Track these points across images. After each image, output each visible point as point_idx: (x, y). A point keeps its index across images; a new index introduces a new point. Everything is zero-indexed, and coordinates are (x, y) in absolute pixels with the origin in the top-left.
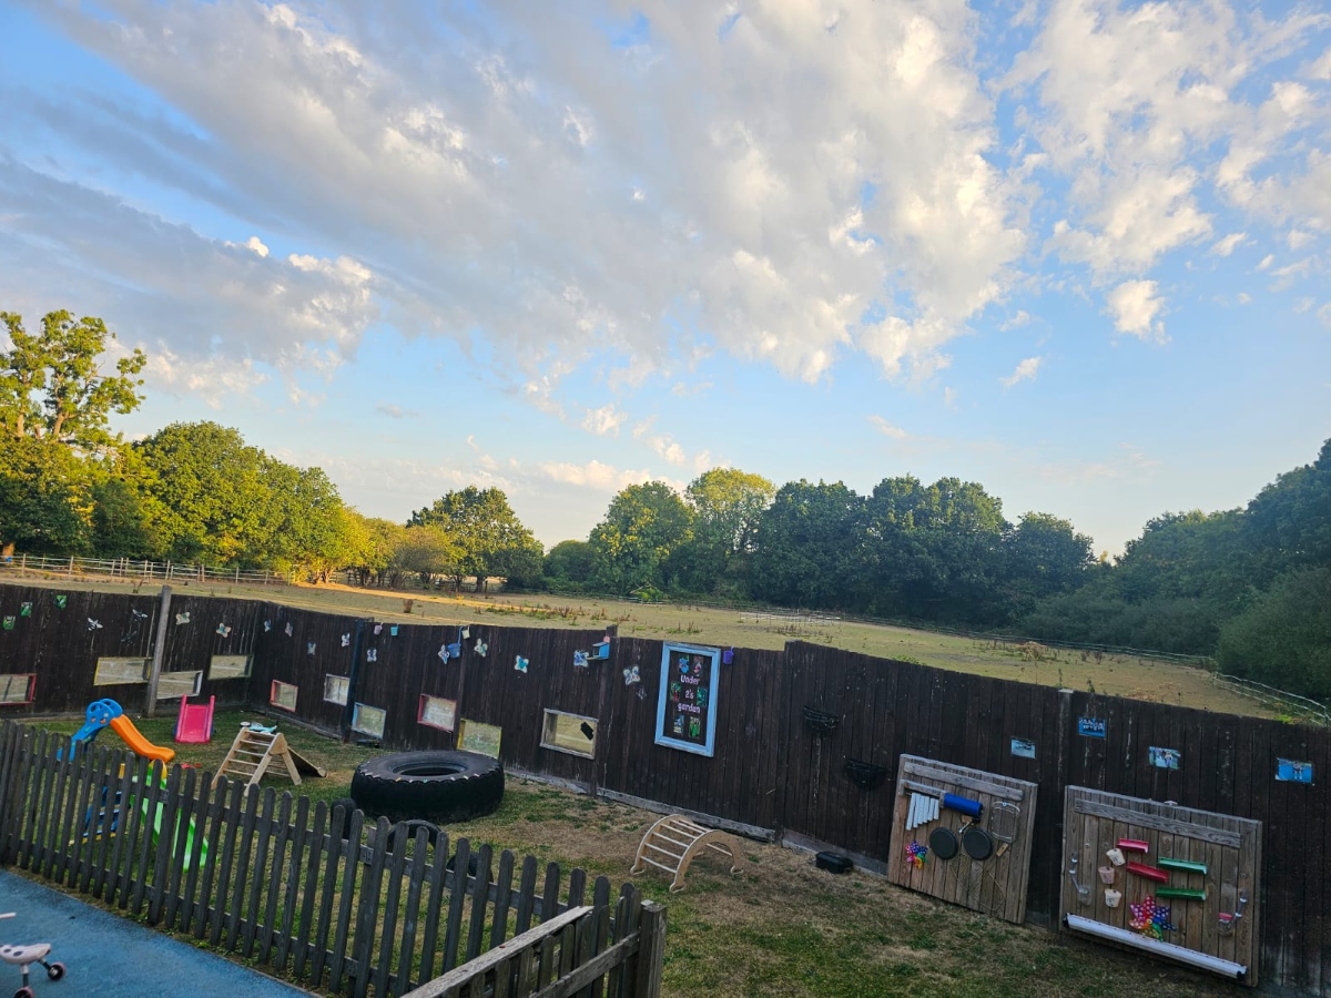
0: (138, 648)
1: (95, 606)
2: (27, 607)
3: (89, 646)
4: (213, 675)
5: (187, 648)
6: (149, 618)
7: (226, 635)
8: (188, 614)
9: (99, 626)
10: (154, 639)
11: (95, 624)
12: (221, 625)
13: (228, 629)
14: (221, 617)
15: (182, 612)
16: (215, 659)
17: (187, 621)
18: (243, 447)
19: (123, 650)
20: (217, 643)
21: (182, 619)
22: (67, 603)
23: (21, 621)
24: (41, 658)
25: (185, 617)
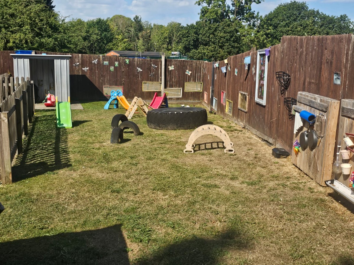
0: (156, 79)
1: (139, 63)
2: (117, 64)
3: (139, 77)
4: (186, 90)
5: (175, 79)
6: (158, 67)
7: (189, 75)
8: (173, 66)
9: (141, 70)
10: (161, 76)
11: (140, 70)
12: (187, 70)
13: (190, 72)
14: (187, 68)
15: (171, 66)
16: (186, 84)
17: (173, 69)
18: (308, 10)
19: (151, 79)
20: (187, 77)
21: (171, 68)
22: (129, 62)
23: (115, 68)
24: (124, 81)
25: (172, 67)
